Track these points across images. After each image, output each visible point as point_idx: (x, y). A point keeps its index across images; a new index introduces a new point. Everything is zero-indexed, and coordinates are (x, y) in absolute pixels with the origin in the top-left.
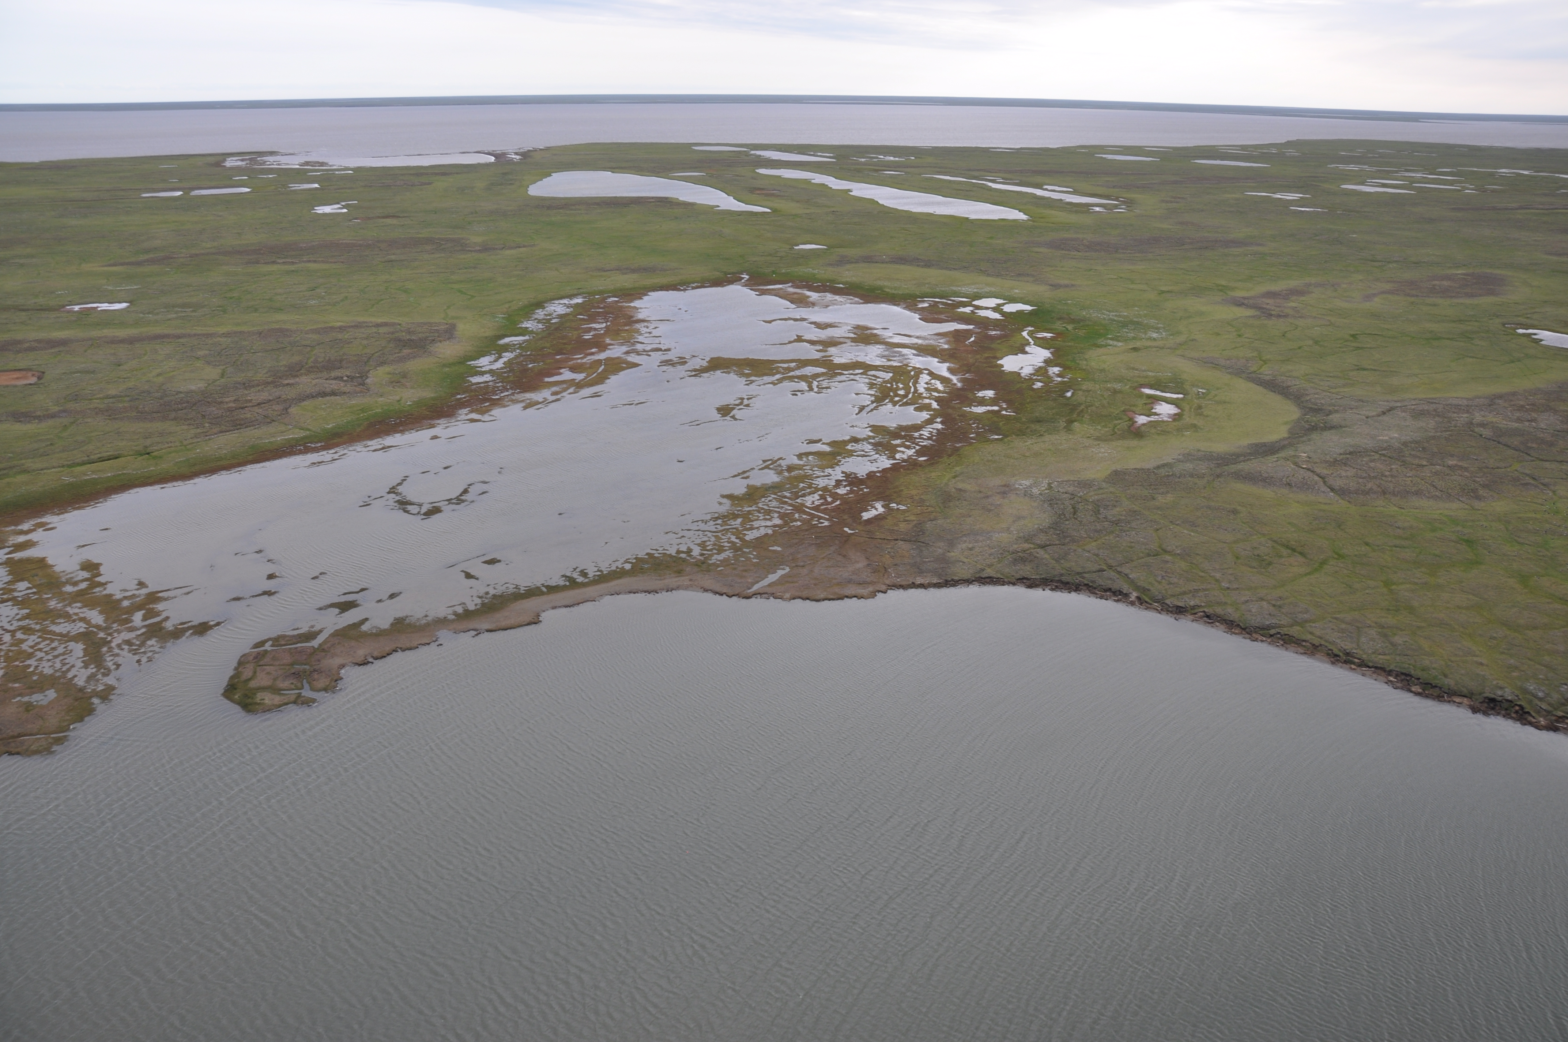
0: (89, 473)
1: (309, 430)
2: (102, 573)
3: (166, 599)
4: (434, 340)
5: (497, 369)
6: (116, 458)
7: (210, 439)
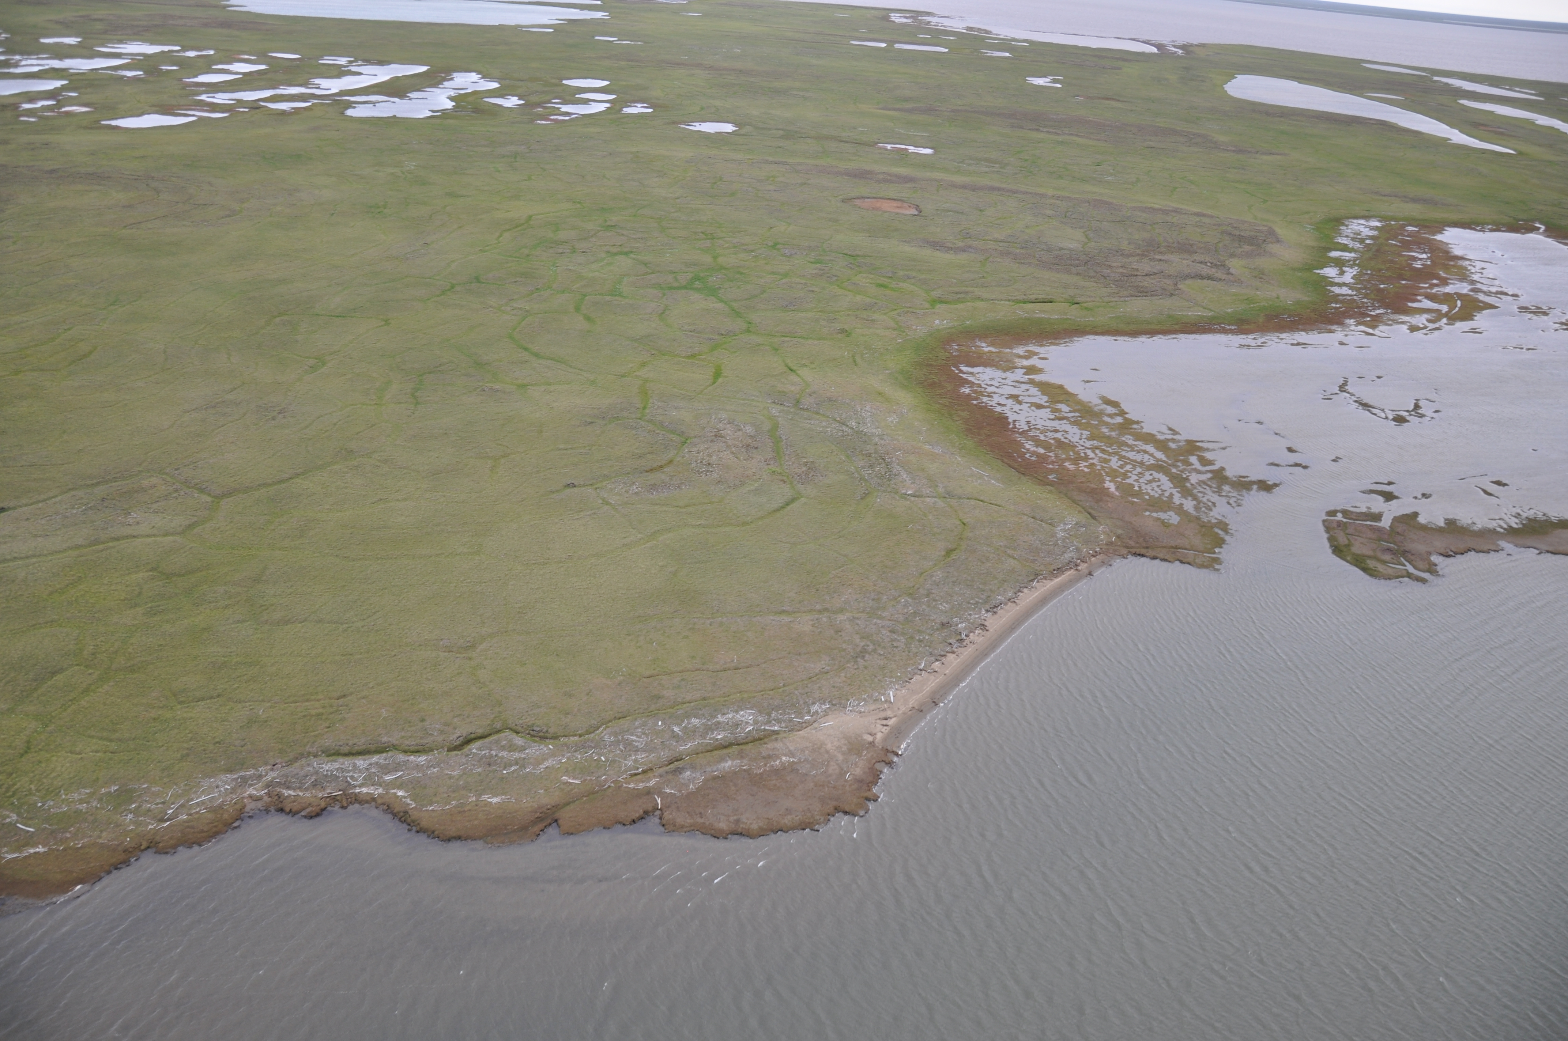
0: (1039, 312)
1: (1211, 310)
2: (1126, 410)
3: (1207, 450)
4: (1265, 241)
5: (1349, 283)
6: (1051, 302)
7: (1125, 301)
